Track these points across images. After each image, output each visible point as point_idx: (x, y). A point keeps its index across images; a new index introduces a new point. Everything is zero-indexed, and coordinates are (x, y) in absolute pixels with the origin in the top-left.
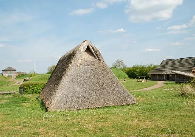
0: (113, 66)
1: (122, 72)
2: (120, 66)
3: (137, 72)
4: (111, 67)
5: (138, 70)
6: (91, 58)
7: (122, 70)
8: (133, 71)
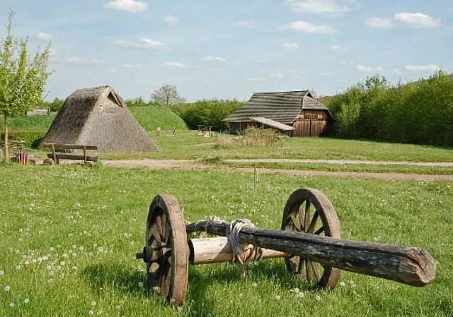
0: (153, 101)
1: (173, 114)
2: (171, 99)
3: (205, 115)
4: (147, 103)
5: (208, 111)
6: (114, 105)
7: (175, 109)
8: (196, 115)
